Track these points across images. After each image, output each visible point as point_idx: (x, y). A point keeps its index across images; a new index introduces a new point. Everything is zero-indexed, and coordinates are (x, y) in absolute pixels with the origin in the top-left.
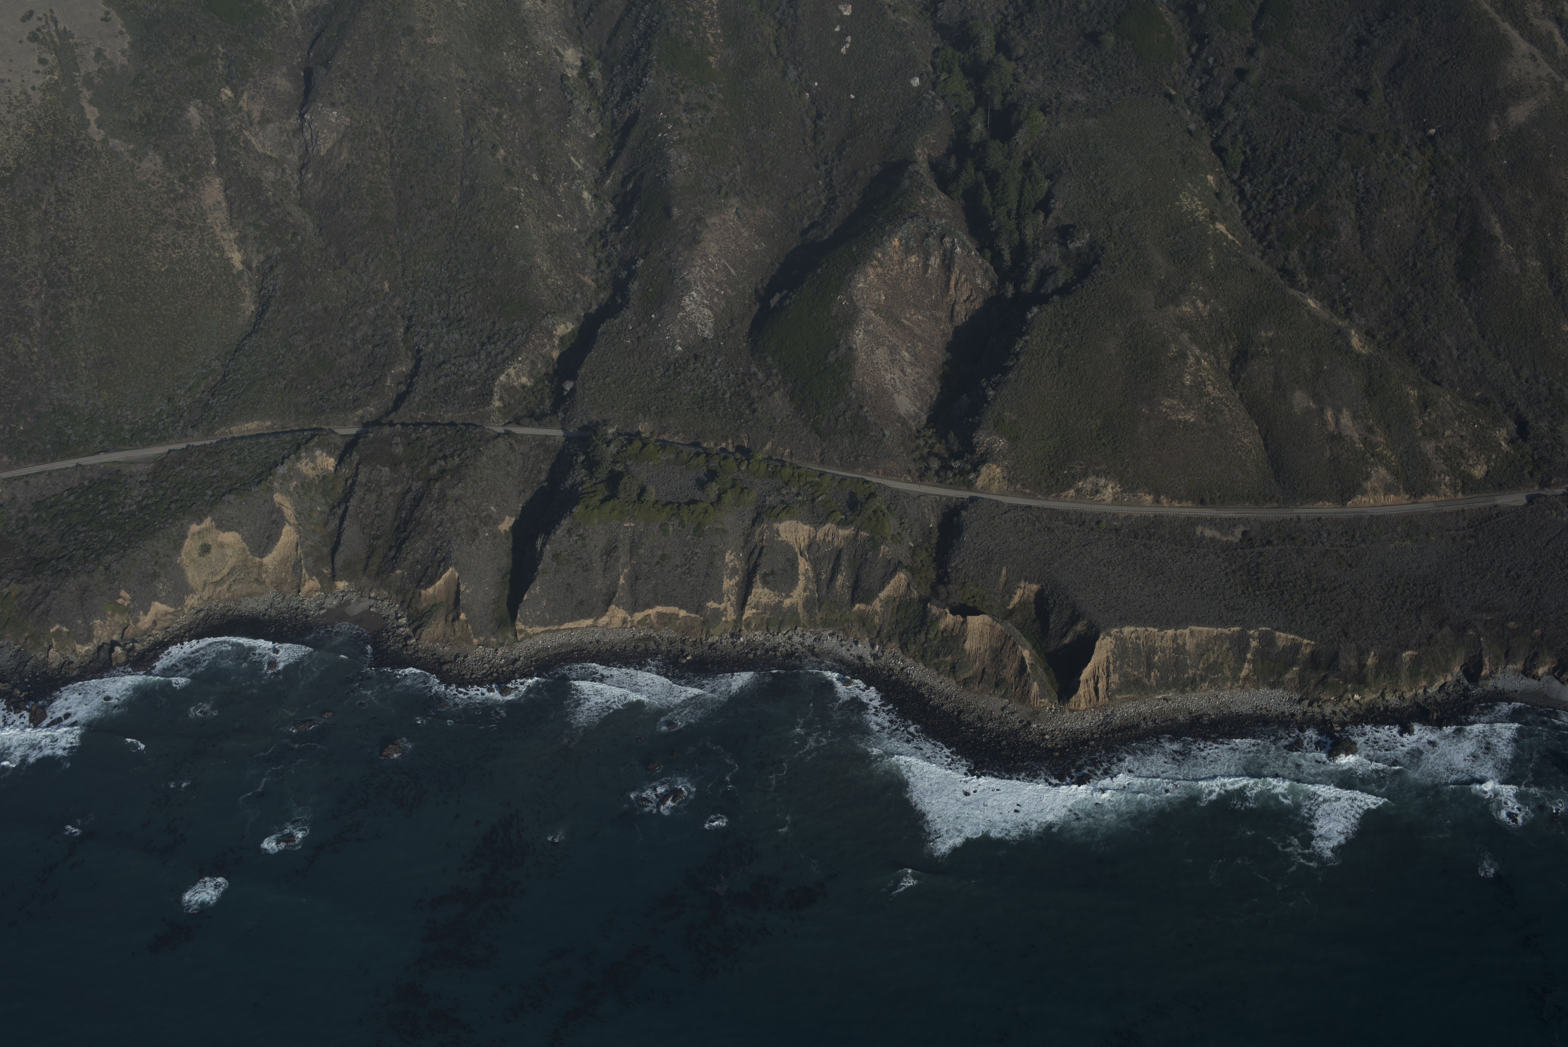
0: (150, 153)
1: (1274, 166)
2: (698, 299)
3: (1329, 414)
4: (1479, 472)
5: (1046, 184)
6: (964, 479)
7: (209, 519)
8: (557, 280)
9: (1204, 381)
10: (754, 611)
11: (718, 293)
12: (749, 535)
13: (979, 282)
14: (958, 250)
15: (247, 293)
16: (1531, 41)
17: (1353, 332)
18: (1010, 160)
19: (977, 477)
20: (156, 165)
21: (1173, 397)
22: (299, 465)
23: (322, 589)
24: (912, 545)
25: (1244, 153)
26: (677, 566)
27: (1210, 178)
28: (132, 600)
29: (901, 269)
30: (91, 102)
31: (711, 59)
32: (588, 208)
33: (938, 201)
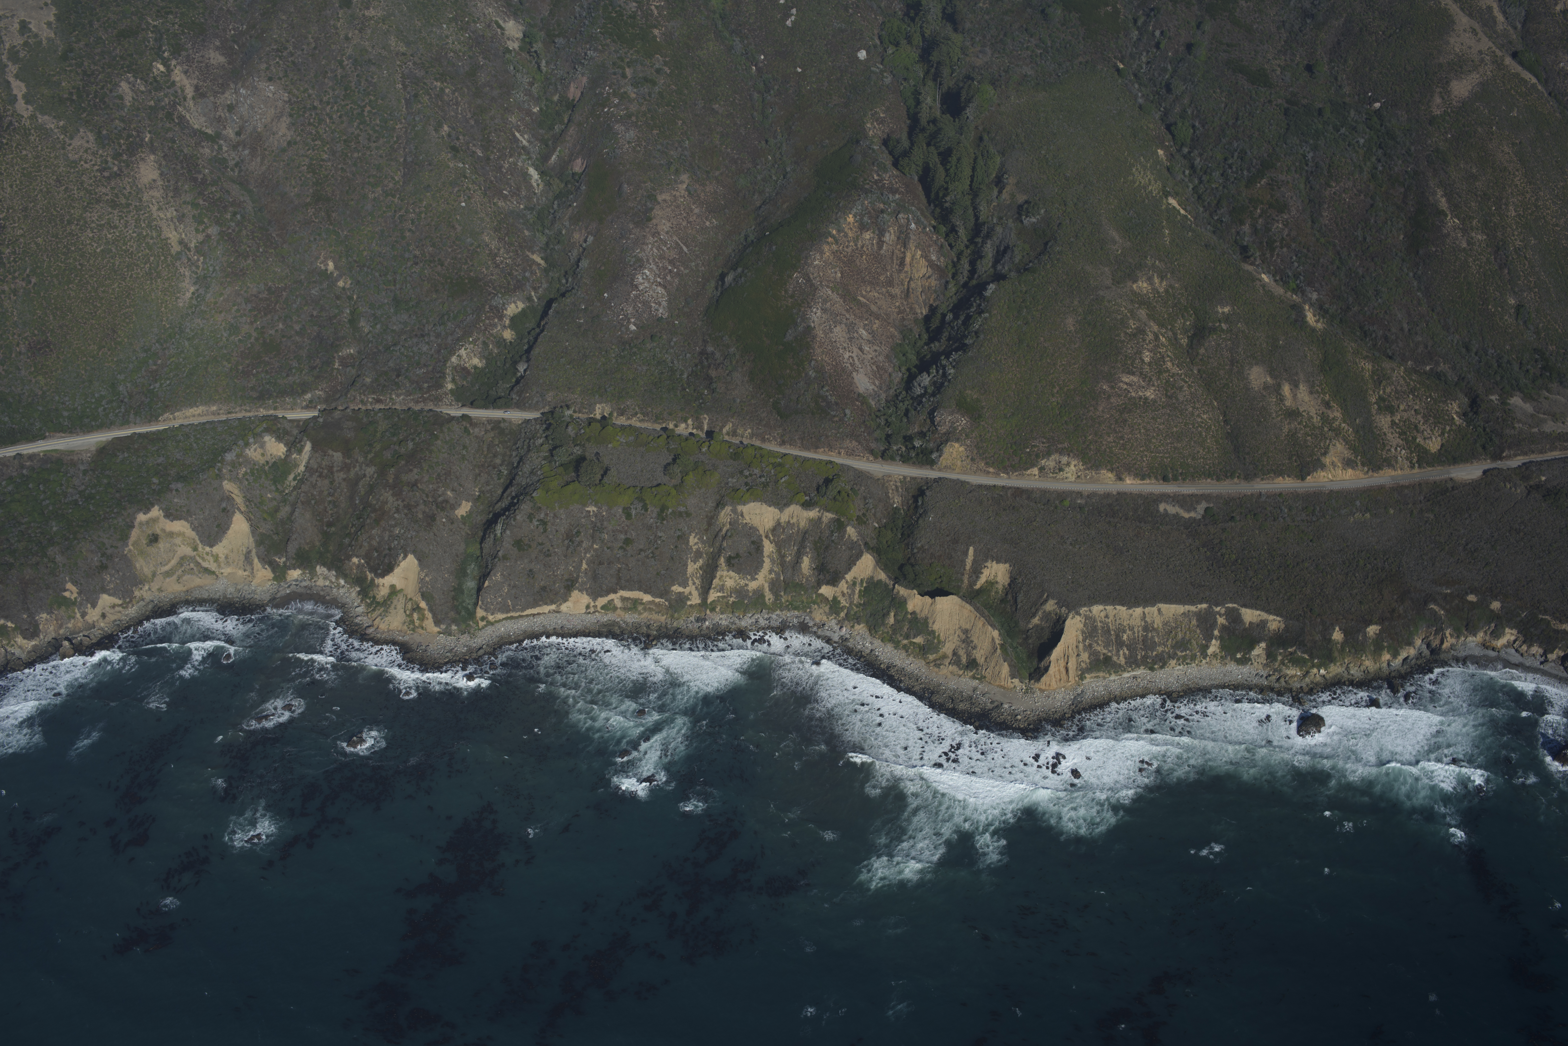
0: (81, 130)
1: (1224, 141)
2: (651, 277)
3: (1286, 389)
4: (1434, 445)
5: (998, 160)
6: (925, 458)
7: (156, 507)
8: (506, 259)
9: (1163, 357)
10: (719, 594)
11: (670, 271)
12: (712, 518)
13: (934, 258)
14: (913, 226)
15: (187, 273)
16: (1470, 15)
17: (1307, 307)
18: (961, 134)
19: (940, 456)
20: (88, 142)
21: (1133, 374)
22: (247, 451)
23: (275, 579)
24: (877, 525)
25: (1193, 127)
26: (641, 550)
27: (1160, 152)
28: (79, 593)
29: (856, 245)
30: (17, 77)
31: (656, 32)
32: (535, 185)
33: (890, 176)
